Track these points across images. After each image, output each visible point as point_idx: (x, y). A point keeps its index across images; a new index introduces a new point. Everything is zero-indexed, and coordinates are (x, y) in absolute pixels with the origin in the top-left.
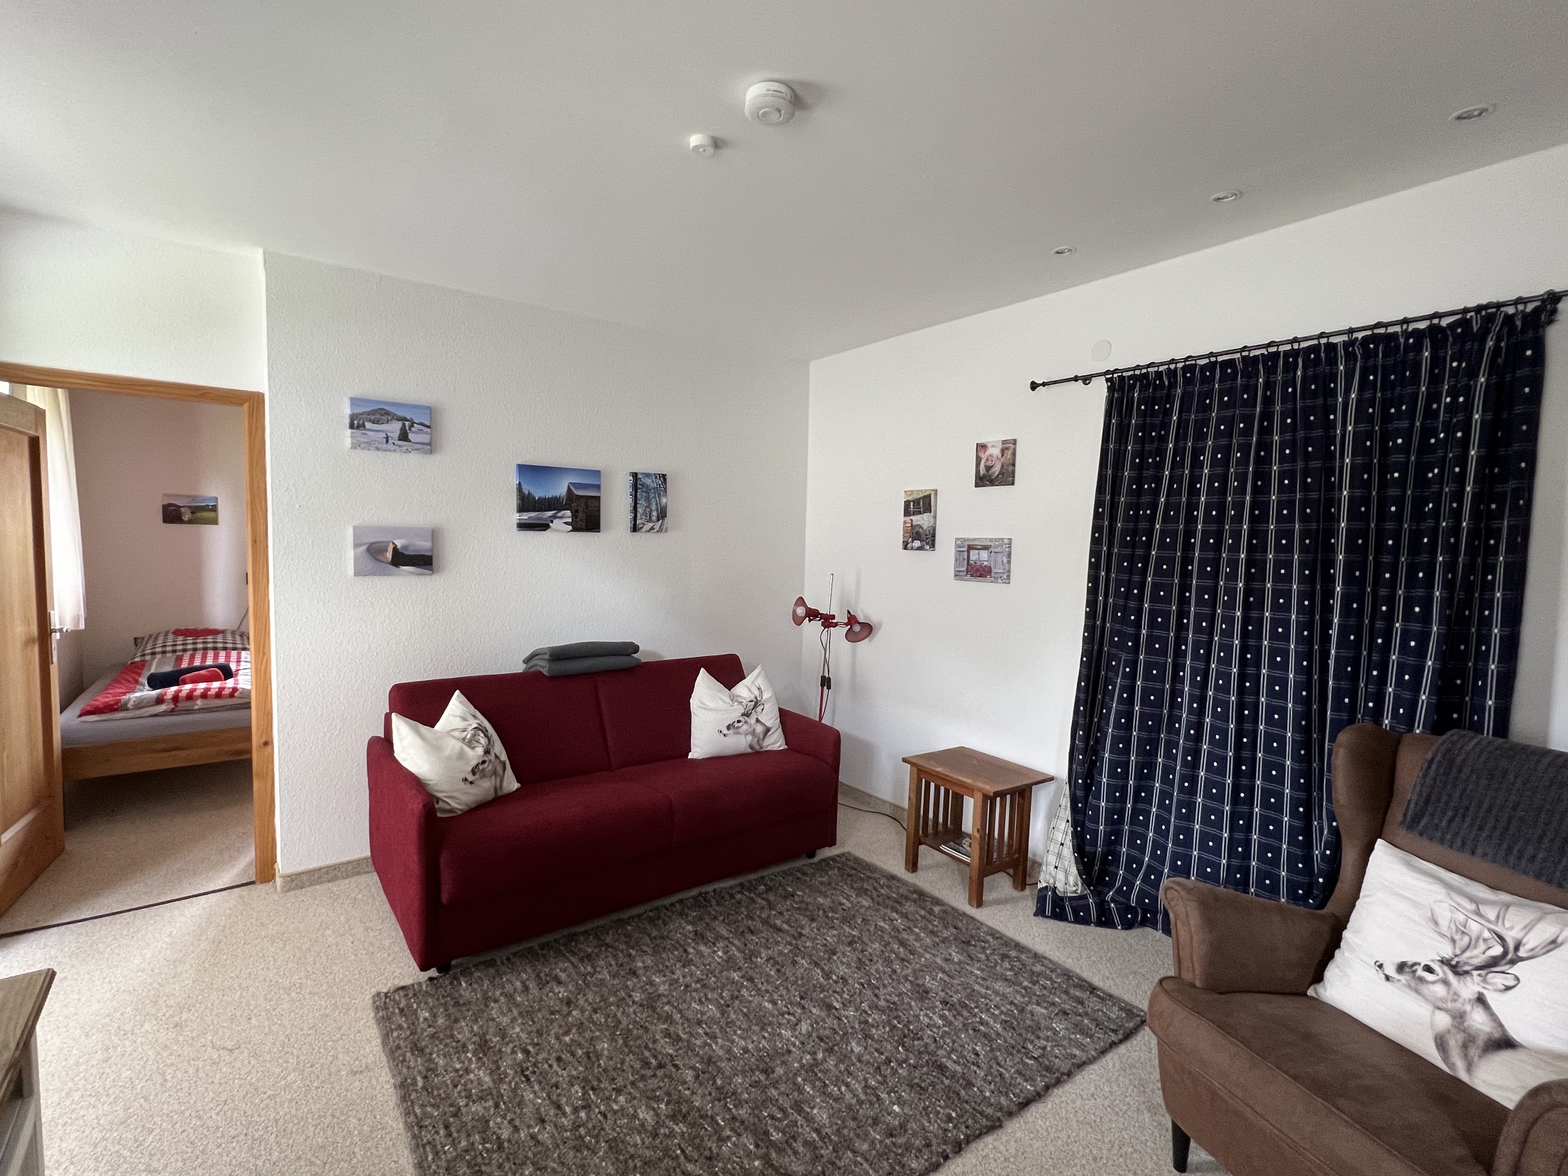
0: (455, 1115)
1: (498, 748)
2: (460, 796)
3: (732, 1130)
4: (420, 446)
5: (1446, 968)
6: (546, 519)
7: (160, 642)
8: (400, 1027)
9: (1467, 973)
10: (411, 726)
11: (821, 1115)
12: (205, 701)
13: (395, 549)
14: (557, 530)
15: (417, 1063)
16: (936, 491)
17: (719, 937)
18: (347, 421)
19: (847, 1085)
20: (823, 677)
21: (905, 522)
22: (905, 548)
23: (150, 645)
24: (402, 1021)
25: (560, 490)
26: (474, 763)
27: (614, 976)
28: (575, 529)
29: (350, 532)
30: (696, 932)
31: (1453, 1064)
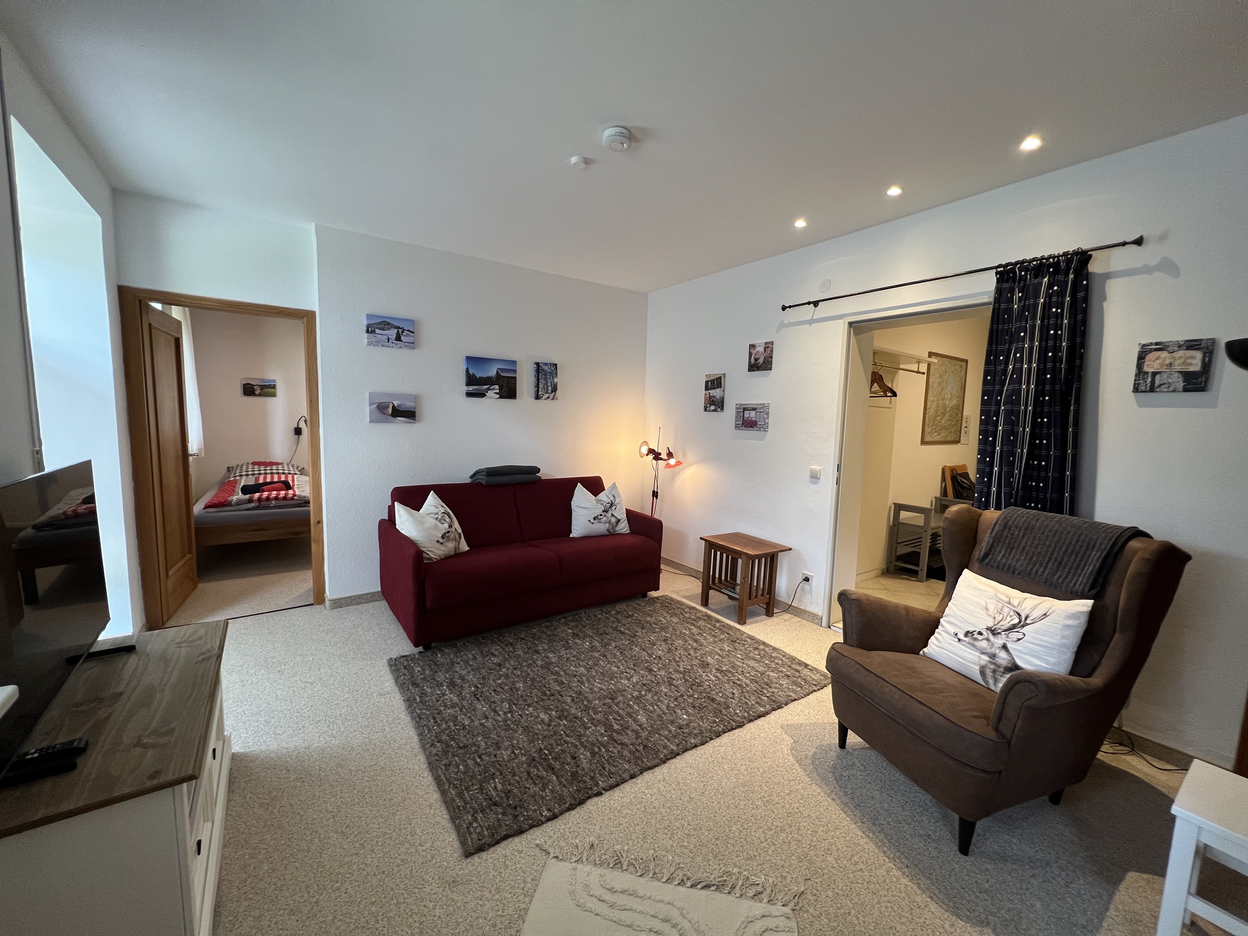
0: (438, 714)
1: (456, 525)
2: (436, 551)
3: (592, 724)
4: (407, 344)
5: (989, 632)
6: (483, 390)
7: (244, 468)
8: (405, 675)
9: (999, 633)
10: (406, 510)
11: (642, 718)
12: (278, 502)
13: (394, 406)
14: (490, 397)
15: (415, 690)
16: (724, 375)
17: (586, 636)
18: (365, 329)
19: (658, 706)
20: (654, 491)
21: (706, 394)
22: (706, 410)
23: (238, 471)
24: (406, 672)
25: (492, 372)
26: (443, 532)
27: (526, 653)
28: (501, 397)
29: (367, 396)
30: (574, 634)
31: (988, 681)
